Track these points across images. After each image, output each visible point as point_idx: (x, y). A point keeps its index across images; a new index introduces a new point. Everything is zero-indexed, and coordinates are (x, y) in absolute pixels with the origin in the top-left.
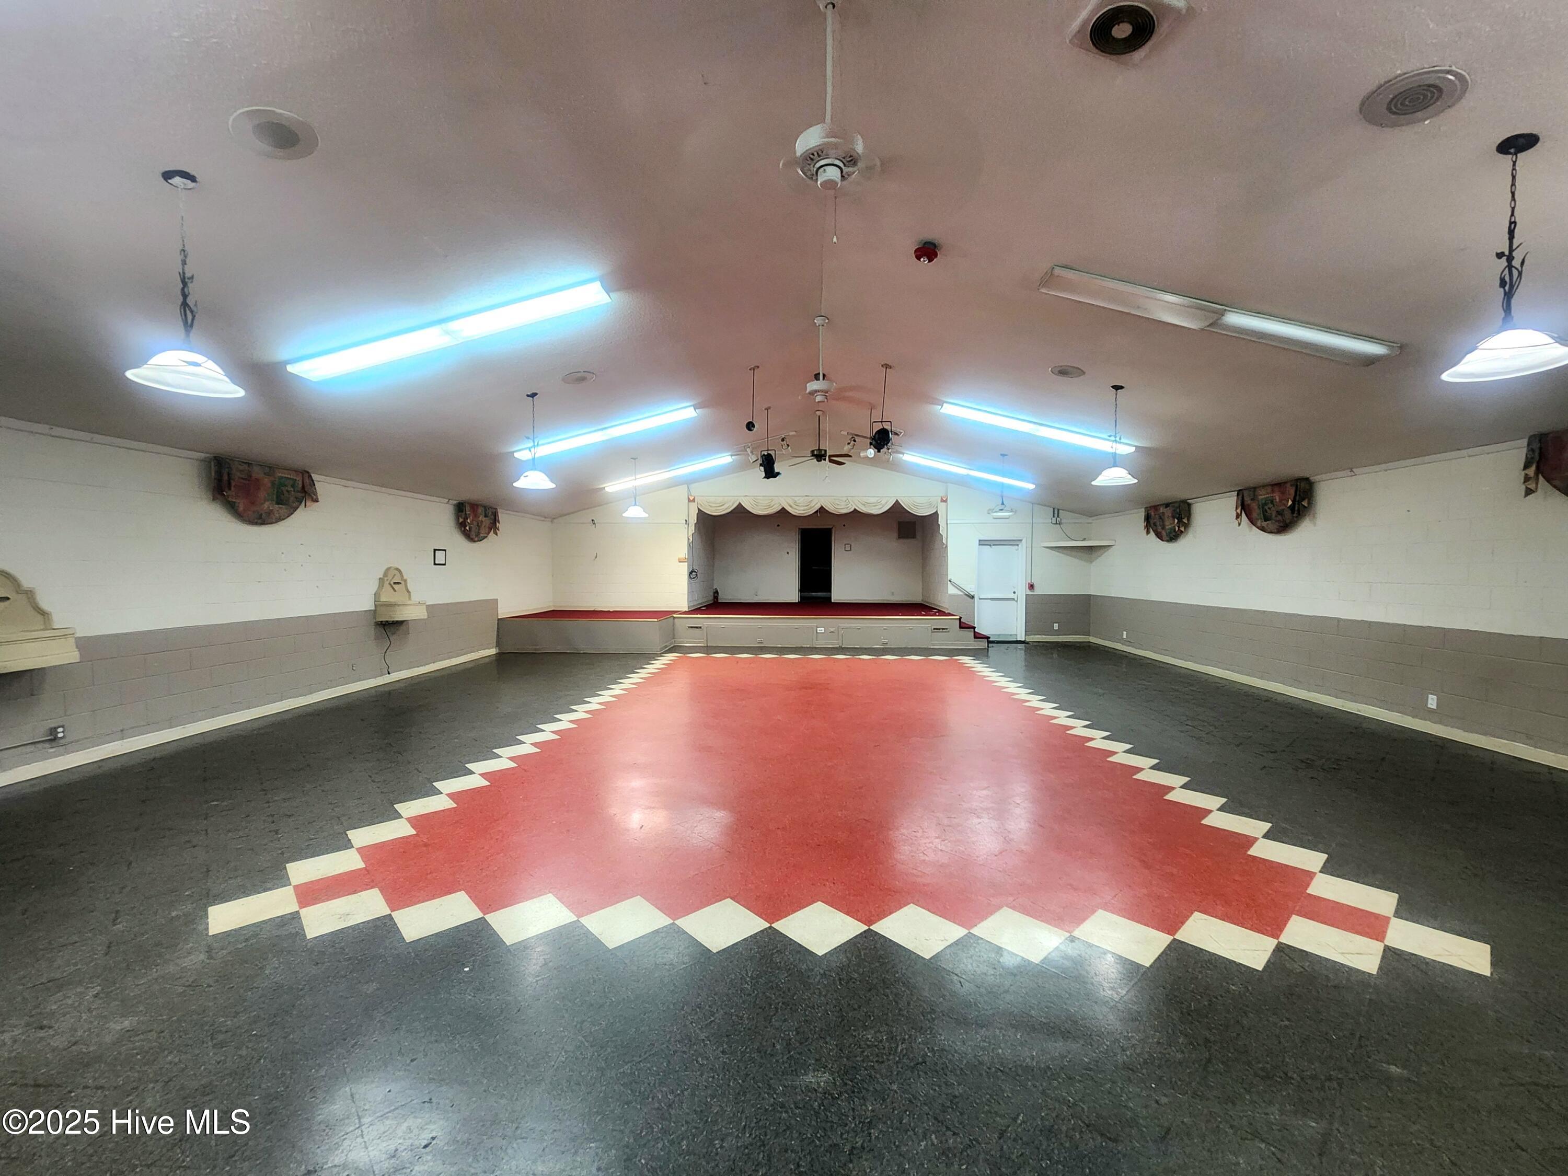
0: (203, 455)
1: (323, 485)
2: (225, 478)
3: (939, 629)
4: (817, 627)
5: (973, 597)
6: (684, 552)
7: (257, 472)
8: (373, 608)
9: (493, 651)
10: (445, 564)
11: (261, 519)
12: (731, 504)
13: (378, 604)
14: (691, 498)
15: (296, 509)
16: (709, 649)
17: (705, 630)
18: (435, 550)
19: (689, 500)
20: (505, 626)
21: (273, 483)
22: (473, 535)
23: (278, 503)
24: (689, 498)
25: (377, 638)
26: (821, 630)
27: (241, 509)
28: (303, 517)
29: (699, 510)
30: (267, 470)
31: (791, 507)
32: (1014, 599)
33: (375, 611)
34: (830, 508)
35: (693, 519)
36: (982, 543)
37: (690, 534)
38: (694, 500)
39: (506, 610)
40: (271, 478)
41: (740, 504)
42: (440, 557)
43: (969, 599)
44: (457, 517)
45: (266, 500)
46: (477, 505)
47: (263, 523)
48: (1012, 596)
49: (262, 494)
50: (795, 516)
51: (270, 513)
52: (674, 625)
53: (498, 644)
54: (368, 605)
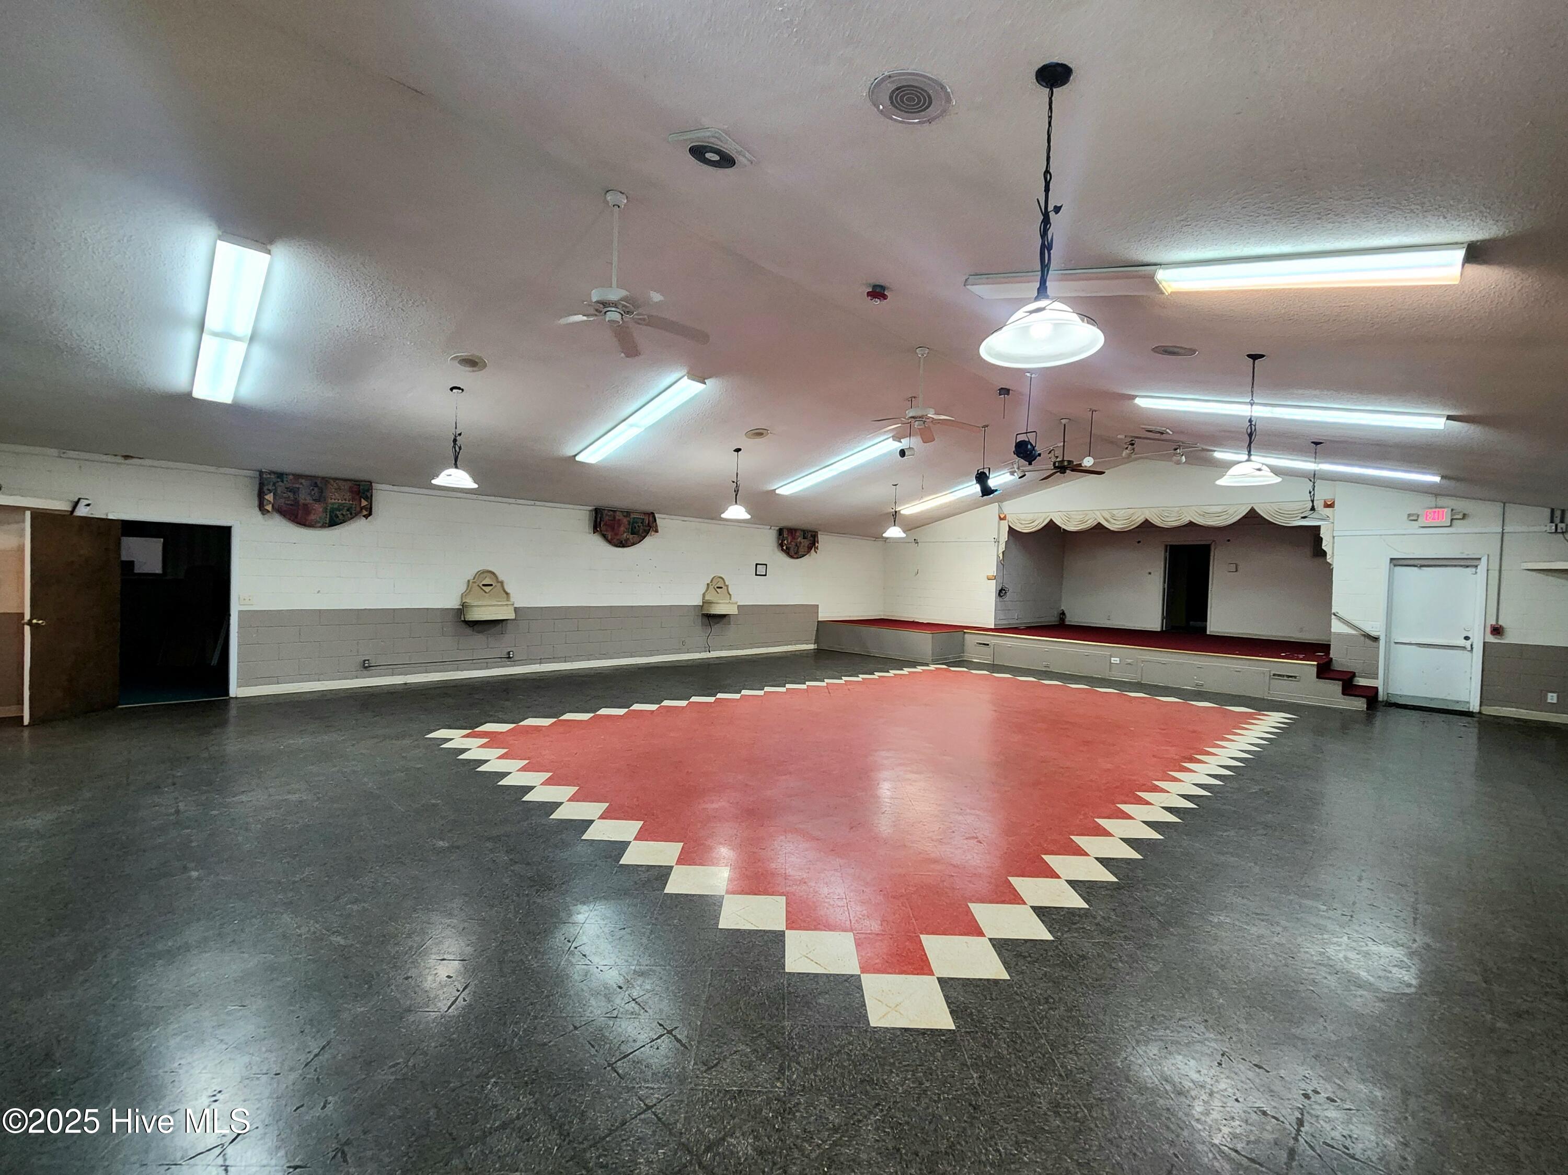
0: (591, 508)
1: (661, 520)
2: (599, 520)
3: (1283, 676)
4: (1111, 656)
5: (1376, 639)
6: (992, 568)
7: (619, 516)
8: (701, 604)
9: (812, 646)
10: (765, 575)
11: (622, 544)
12: (1041, 520)
13: (706, 603)
14: (1002, 516)
15: (644, 537)
16: (994, 668)
17: (992, 647)
18: (757, 564)
19: (1001, 519)
20: (824, 629)
21: (629, 522)
22: (792, 553)
23: (632, 534)
24: (1000, 517)
25: (703, 624)
26: (1116, 660)
27: (609, 537)
28: (649, 541)
29: (1010, 527)
30: (625, 514)
31: (1107, 521)
32: (1464, 648)
33: (702, 606)
34: (1156, 521)
35: (1004, 536)
36: (1395, 562)
37: (1001, 551)
38: (1004, 519)
39: (824, 615)
40: (628, 519)
41: (1051, 520)
42: (761, 570)
43: (1368, 641)
44: (779, 539)
45: (624, 532)
46: (796, 530)
47: (624, 546)
48: (1462, 642)
49: (622, 529)
50: (1113, 531)
51: (627, 540)
52: (963, 638)
53: (817, 641)
54: (698, 602)
